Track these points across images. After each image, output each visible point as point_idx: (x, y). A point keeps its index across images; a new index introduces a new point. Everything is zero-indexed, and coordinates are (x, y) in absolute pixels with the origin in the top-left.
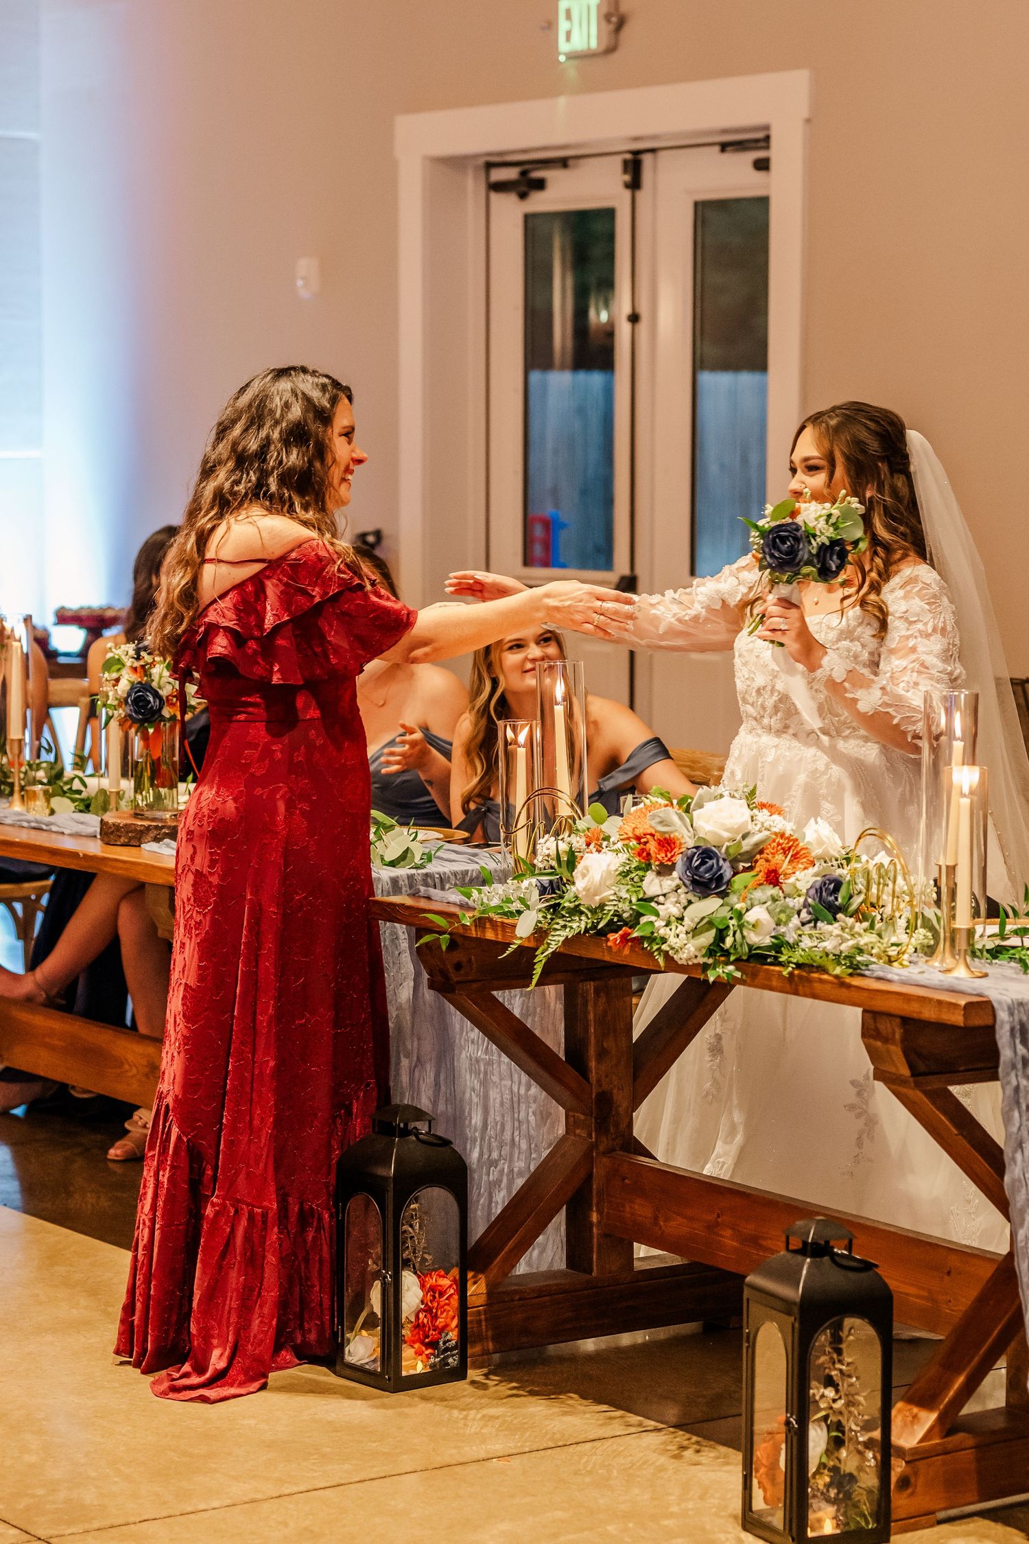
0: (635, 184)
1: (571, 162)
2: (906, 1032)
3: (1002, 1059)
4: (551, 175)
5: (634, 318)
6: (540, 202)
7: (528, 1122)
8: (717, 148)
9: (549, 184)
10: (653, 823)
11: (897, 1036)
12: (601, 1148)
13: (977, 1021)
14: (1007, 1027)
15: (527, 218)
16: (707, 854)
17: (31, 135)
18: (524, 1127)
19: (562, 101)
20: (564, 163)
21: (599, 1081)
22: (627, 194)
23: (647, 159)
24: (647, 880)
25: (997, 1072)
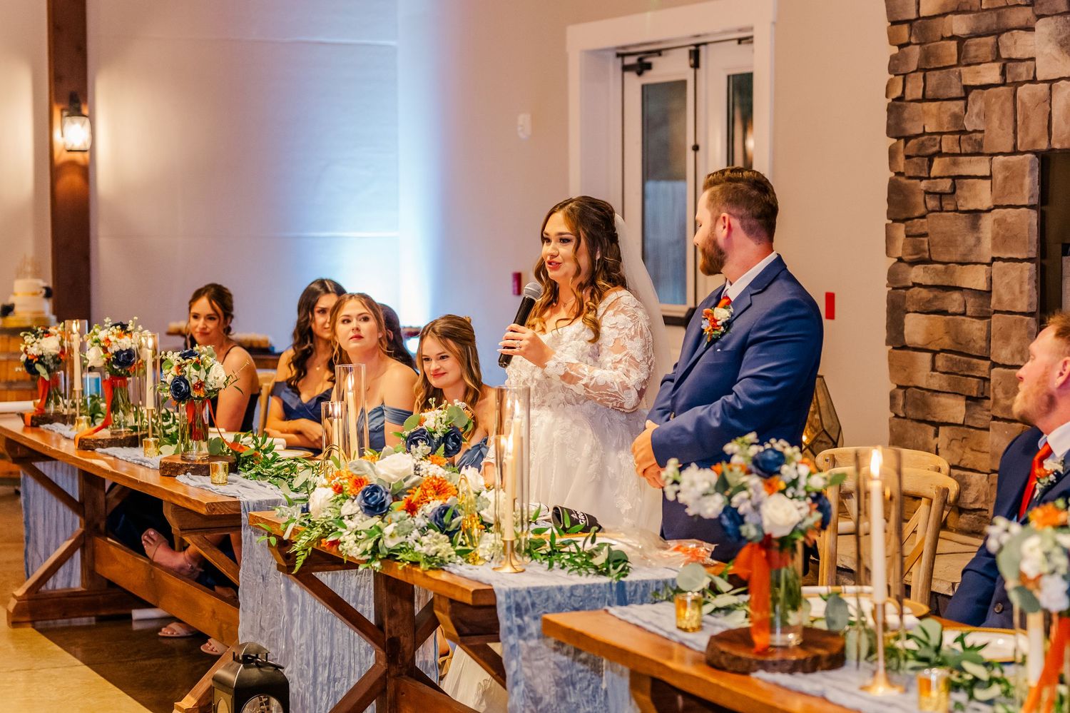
0: (696, 65)
1: (663, 53)
2: (453, 607)
3: (501, 626)
4: (653, 60)
5: (696, 148)
6: (650, 77)
7: (360, 654)
8: (736, 42)
9: (654, 66)
10: (351, 469)
11: (448, 610)
12: (392, 674)
13: (484, 601)
14: (504, 606)
15: (643, 87)
16: (375, 489)
17: (393, 43)
18: (357, 657)
19: (649, 15)
20: (659, 53)
21: (390, 631)
22: (692, 71)
23: (702, 49)
24: (345, 505)
25: (498, 637)
